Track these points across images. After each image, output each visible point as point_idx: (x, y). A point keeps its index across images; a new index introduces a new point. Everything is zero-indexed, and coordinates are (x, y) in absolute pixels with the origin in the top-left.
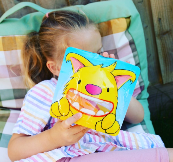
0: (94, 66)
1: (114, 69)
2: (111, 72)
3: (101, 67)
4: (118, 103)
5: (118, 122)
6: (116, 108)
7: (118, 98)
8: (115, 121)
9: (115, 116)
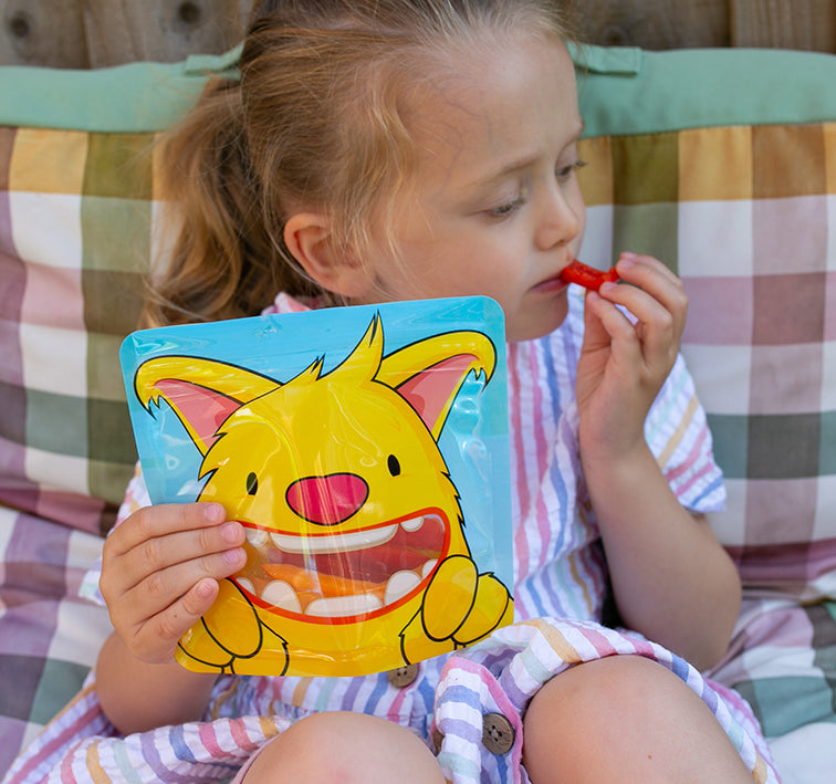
0: (282, 384)
1: (383, 358)
2: (373, 380)
3: (319, 378)
4: (457, 498)
5: (492, 575)
6: (462, 522)
7: (448, 476)
8: (478, 576)
9: (470, 558)
